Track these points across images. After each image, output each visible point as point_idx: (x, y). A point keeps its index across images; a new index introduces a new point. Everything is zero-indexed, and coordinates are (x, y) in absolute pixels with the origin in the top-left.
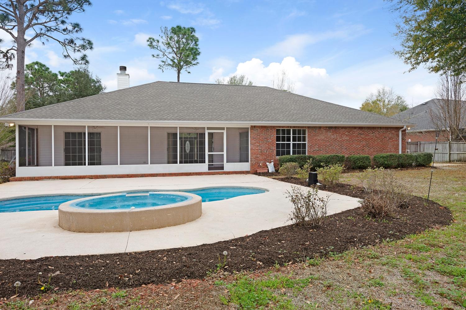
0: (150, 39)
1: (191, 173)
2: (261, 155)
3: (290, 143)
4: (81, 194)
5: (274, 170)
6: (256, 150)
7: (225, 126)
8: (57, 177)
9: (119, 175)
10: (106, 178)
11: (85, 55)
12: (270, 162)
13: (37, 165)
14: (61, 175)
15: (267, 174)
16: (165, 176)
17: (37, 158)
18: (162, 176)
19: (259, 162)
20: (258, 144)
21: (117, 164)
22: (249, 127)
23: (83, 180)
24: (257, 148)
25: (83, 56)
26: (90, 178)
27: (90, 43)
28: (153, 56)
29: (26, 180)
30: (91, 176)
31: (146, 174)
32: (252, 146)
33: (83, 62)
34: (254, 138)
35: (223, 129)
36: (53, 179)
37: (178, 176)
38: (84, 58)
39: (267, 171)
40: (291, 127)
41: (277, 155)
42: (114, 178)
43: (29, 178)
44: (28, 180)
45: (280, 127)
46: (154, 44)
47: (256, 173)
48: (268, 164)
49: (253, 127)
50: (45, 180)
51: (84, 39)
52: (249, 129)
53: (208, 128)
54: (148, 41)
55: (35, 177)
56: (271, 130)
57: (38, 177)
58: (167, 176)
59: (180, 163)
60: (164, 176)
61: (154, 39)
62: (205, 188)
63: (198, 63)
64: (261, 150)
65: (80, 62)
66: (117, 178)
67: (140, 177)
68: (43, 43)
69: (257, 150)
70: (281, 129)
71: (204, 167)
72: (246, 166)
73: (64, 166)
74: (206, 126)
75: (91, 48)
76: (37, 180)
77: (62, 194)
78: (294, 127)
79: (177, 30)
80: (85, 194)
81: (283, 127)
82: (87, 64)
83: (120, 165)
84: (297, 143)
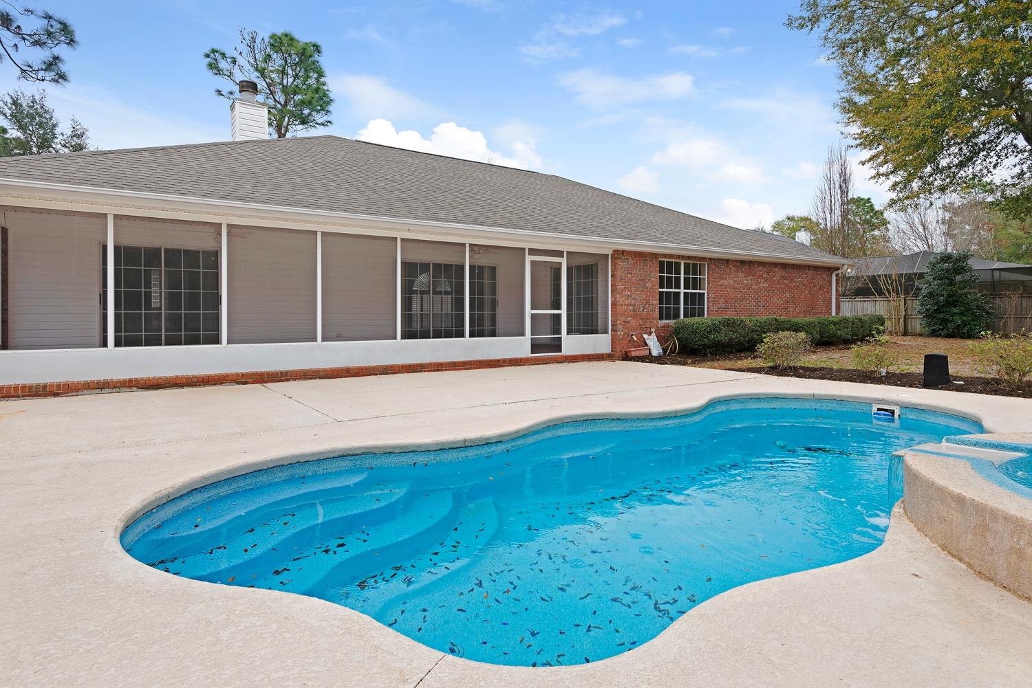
0: (214, 51)
1: (499, 361)
2: (634, 317)
3: (679, 293)
4: (426, 445)
6: (625, 305)
7: (565, 249)
8: (130, 381)
9: (325, 370)
11: (56, 58)
12: (650, 334)
14: (145, 376)
16: (442, 370)
18: (435, 371)
19: (631, 333)
20: (629, 293)
21: (315, 340)
22: (610, 252)
23: (218, 387)
24: (626, 302)
25: (50, 60)
26: (238, 383)
27: (65, 28)
28: (219, 93)
29: (13, 397)
30: (243, 375)
31: (395, 366)
32: (618, 296)
33: (49, 75)
34: (621, 279)
35: (559, 254)
36: (115, 390)
37: (470, 369)
38: (52, 64)
39: (647, 353)
40: (683, 257)
41: (661, 318)
43: (24, 387)
44: (18, 397)
45: (665, 256)
46: (223, 65)
47: (627, 357)
48: (645, 336)
49: (619, 254)
50: (85, 392)
51: (49, 17)
52: (610, 256)
53: (533, 252)
54: (208, 56)
55: (45, 386)
56: (651, 261)
57: (59, 386)
58: (445, 370)
59: (470, 336)
60: (438, 370)
61: (224, 54)
63: (329, 122)
64: (634, 305)
65: (41, 74)
67: (381, 374)
69: (628, 305)
70: (666, 260)
71: (521, 346)
72: (600, 343)
74: (527, 246)
75: (69, 44)
76: (56, 395)
77: (349, 449)
78: (689, 258)
79: (281, 43)
80: (442, 443)
81: (671, 256)
82: (61, 81)
83: (323, 343)
84: (691, 293)
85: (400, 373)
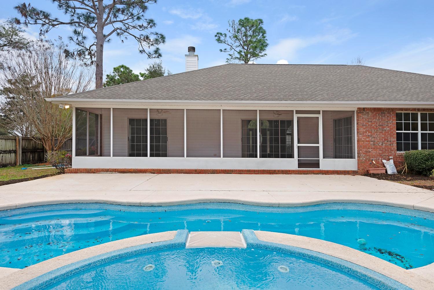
0: (218, 33)
1: (275, 171)
2: (374, 148)
3: (417, 133)
5: (396, 171)
6: (366, 141)
7: (321, 109)
8: (115, 169)
10: (170, 173)
11: (158, 49)
12: (389, 160)
13: (101, 155)
14: (120, 168)
15: (385, 176)
16: (242, 174)
17: (101, 147)
18: (238, 174)
19: (371, 159)
20: (369, 134)
21: (184, 156)
22: (355, 110)
23: (144, 174)
24: (368, 139)
25: (156, 49)
26: (152, 173)
27: (163, 37)
28: (221, 50)
29: (82, 172)
30: (153, 170)
31: (218, 170)
32: (360, 136)
33: (157, 55)
34: (363, 125)
35: (318, 112)
36: (111, 172)
38: (157, 51)
39: (384, 172)
40: (419, 110)
41: (398, 150)
42: (180, 173)
43: (85, 169)
44: (84, 172)
45: (402, 109)
46: (222, 38)
47: (367, 174)
48: (384, 161)
49: (361, 110)
50: (102, 172)
51: (157, 34)
52: (355, 112)
53: (298, 112)
54: (216, 36)
55: (91, 170)
56: (388, 113)
57: (95, 170)
58: (244, 174)
59: (260, 157)
60: (240, 174)
61: (221, 33)
62: (321, 201)
63: (265, 54)
64: (374, 141)
65: (154, 56)
66: (184, 173)
67: (211, 173)
68: (122, 41)
69: (368, 141)
70: (403, 112)
71: (292, 163)
72: (350, 164)
73: (128, 156)
74: (294, 109)
75: (163, 42)
76: (94, 173)
78: (424, 110)
79: (245, 23)
81: (406, 109)
82: (159, 57)
83: (187, 158)
84: (429, 133)
85: (220, 173)
